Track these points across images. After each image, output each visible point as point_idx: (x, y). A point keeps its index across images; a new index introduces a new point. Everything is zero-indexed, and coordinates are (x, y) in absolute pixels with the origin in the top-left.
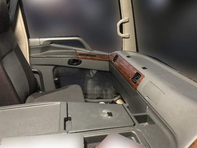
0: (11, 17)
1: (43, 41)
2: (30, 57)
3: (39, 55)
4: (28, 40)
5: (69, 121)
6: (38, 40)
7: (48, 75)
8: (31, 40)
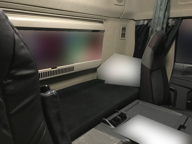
0: (167, 45)
1: (186, 66)
2: (171, 76)
3: (179, 77)
4: (174, 64)
5: (184, 129)
6: (182, 64)
7: (182, 95)
8: (176, 64)
